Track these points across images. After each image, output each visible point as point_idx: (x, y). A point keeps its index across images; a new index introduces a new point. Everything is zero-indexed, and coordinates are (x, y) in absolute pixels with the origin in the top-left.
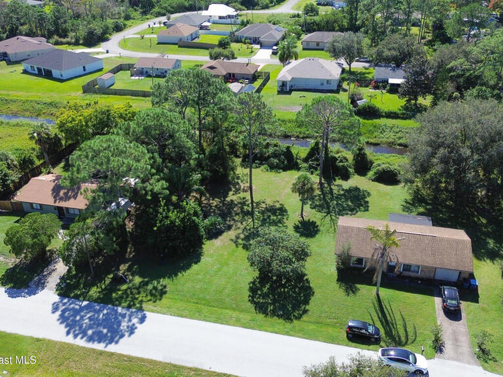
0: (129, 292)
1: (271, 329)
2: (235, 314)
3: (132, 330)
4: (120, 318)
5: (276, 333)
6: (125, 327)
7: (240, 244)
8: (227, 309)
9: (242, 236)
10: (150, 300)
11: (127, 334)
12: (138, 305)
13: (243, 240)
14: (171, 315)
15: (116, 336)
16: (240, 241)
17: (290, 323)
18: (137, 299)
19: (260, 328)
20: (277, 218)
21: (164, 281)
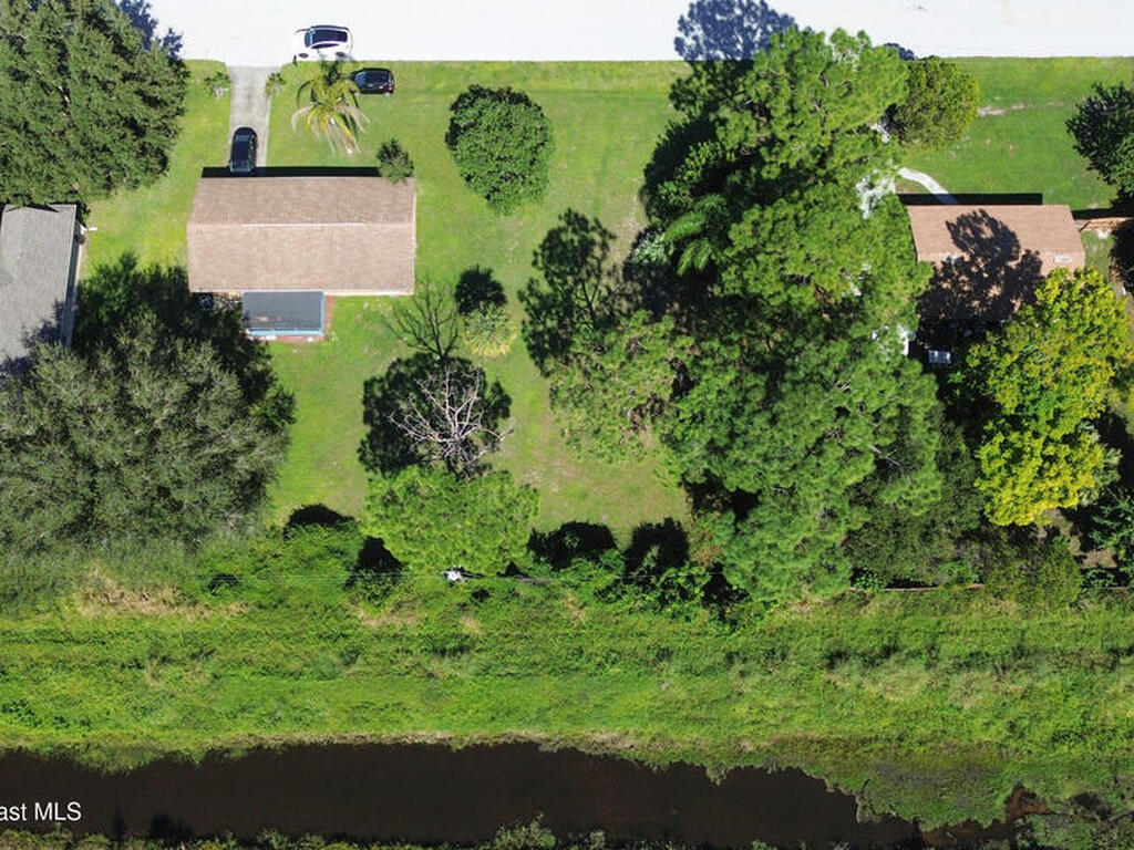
0: (729, 93)
1: (497, 67)
2: (555, 84)
3: (683, 25)
4: (712, 41)
5: (487, 62)
6: (695, 27)
7: (593, 229)
8: (569, 91)
9: (597, 252)
10: (688, 82)
11: (687, 18)
12: (699, 68)
13: (593, 242)
14: (643, 62)
15: (699, 13)
16: (598, 239)
17: (472, 86)
18: (708, 82)
19: (513, 67)
20: (544, 323)
21: (681, 118)
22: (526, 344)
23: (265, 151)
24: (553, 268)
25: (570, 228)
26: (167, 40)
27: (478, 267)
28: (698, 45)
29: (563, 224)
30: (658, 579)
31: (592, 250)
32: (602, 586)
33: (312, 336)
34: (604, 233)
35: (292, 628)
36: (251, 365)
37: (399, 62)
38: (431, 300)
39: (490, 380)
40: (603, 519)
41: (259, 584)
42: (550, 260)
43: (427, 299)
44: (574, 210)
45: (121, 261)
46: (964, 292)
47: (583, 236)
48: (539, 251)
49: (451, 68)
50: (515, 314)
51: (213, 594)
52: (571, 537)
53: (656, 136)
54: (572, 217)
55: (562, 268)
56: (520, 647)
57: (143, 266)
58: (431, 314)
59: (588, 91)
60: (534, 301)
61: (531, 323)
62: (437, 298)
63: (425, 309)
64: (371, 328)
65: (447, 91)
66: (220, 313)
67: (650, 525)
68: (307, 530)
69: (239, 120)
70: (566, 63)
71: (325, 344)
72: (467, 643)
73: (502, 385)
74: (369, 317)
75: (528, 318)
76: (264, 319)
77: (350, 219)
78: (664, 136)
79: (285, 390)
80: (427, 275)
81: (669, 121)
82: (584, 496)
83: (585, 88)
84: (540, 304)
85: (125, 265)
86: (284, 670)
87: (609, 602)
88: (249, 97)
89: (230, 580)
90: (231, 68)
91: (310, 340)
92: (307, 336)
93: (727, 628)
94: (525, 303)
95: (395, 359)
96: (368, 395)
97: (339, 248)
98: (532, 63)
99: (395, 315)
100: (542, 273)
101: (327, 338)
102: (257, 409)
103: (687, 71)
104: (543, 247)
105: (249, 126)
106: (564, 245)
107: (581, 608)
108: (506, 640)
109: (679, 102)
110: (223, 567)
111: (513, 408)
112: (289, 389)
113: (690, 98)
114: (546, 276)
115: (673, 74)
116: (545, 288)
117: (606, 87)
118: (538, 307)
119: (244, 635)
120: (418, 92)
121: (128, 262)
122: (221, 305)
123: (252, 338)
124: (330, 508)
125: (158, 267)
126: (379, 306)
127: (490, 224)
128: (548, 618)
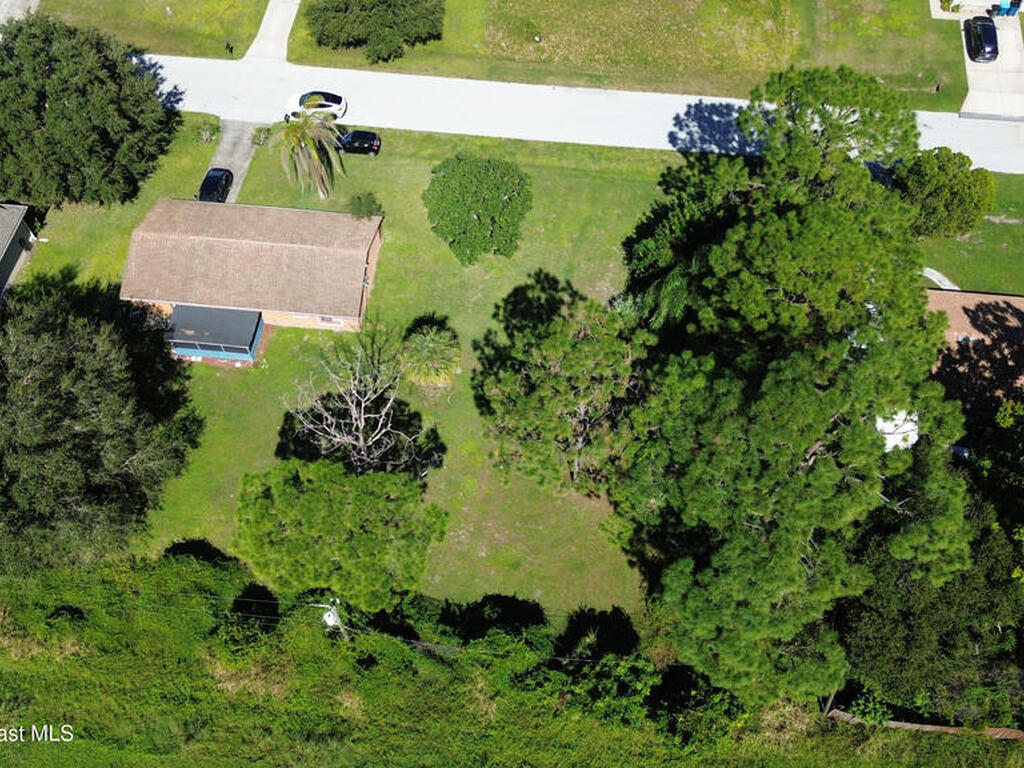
1: (486, 142)
2: (543, 161)
3: (678, 121)
4: (707, 137)
5: (476, 137)
6: (691, 124)
7: (563, 289)
8: (554, 168)
9: (564, 311)
10: (680, 170)
11: (682, 116)
12: (692, 159)
13: (562, 302)
15: (696, 113)
16: (566, 298)
17: (459, 153)
18: (700, 172)
19: (502, 143)
21: (669, 199)
22: (473, 392)
23: (237, 190)
24: (514, 321)
25: (539, 286)
26: (170, 94)
27: (434, 314)
28: (692, 139)
29: (531, 281)
30: (593, 668)
31: (559, 308)
32: (520, 669)
33: (241, 360)
34: (574, 294)
35: (133, 683)
36: (167, 383)
37: (389, 129)
38: (377, 338)
39: (427, 424)
40: (536, 595)
41: (107, 621)
42: (512, 314)
43: (373, 339)
44: (545, 271)
45: (61, 272)
46: (985, 379)
47: (551, 295)
48: (501, 304)
49: (439, 139)
50: (466, 362)
51: (48, 624)
52: (492, 609)
53: (641, 213)
54: (542, 276)
55: (524, 323)
56: (409, 743)
57: (83, 279)
58: (373, 352)
59: (575, 169)
60: (488, 351)
61: (482, 373)
62: (384, 338)
63: (369, 346)
64: (307, 360)
65: (432, 157)
66: (149, 330)
67: (592, 610)
68: (177, 560)
69: (219, 162)
70: (555, 143)
71: (253, 370)
72: (342, 728)
73: (439, 431)
74: (306, 348)
75: (480, 368)
76: (190, 332)
77: (303, 241)
78: (648, 213)
79: (196, 413)
80: (377, 315)
81: (656, 201)
82: (516, 566)
83: (573, 166)
84: (494, 355)
85: (64, 277)
86: (108, 734)
87: (526, 688)
88: (235, 145)
89: (76, 613)
90: (224, 121)
91: (238, 365)
92: (235, 361)
93: (678, 740)
94: (478, 353)
95: (325, 393)
96: (287, 427)
97: (285, 269)
98: (521, 141)
99: (336, 348)
100: (502, 326)
101: (256, 365)
102: (161, 428)
103: (679, 161)
104: (506, 301)
105: (228, 168)
106: (530, 301)
107: (492, 698)
108: (392, 730)
109: (668, 188)
110: (71, 598)
111: (447, 458)
112: (200, 413)
113: (680, 184)
114: (506, 328)
115: (663, 161)
116: (502, 339)
117: (594, 167)
118: (492, 357)
119: (73, 684)
120: (402, 156)
121: (69, 274)
122: (152, 323)
123: (176, 358)
124: (215, 544)
125: (98, 281)
126: (320, 339)
127: (455, 275)
128: (450, 710)
